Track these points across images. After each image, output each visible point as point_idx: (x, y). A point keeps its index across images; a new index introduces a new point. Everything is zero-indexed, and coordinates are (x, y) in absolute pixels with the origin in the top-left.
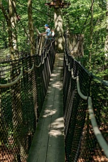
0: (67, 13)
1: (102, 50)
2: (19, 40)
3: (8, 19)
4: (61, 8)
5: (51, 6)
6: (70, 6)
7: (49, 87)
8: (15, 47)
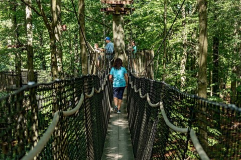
0: (129, 21)
1: (176, 72)
2: (64, 58)
3: (51, 30)
4: (123, 15)
5: (108, 12)
6: (135, 12)
7: (109, 126)
8: (59, 68)
